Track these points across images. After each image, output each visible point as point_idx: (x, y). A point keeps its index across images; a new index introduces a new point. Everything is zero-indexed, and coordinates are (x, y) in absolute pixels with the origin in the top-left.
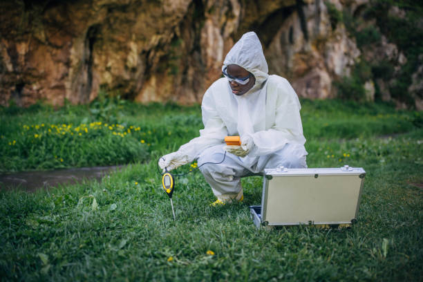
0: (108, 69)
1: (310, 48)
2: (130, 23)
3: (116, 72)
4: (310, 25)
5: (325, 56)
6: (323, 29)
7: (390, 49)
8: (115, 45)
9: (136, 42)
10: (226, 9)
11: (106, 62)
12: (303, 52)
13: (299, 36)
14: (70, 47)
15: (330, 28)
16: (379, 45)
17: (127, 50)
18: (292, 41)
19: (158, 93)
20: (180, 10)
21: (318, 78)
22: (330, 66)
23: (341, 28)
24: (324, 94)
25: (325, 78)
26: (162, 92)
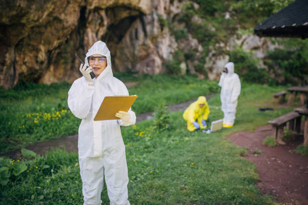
0: (25, 63)
1: (149, 42)
2: (41, 33)
3: (30, 65)
4: (148, 28)
5: (157, 46)
6: (156, 31)
7: (194, 42)
8: (30, 48)
9: (44, 45)
10: (99, 21)
11: (24, 59)
12: (144, 44)
13: (141, 35)
14: (6, 53)
15: (160, 30)
16: (187, 40)
17: (38, 50)
18: (137, 38)
19: (55, 76)
20: (73, 25)
21: (154, 61)
22: (161, 53)
23: (166, 30)
24: (157, 71)
25: (158, 61)
26: (57, 74)
